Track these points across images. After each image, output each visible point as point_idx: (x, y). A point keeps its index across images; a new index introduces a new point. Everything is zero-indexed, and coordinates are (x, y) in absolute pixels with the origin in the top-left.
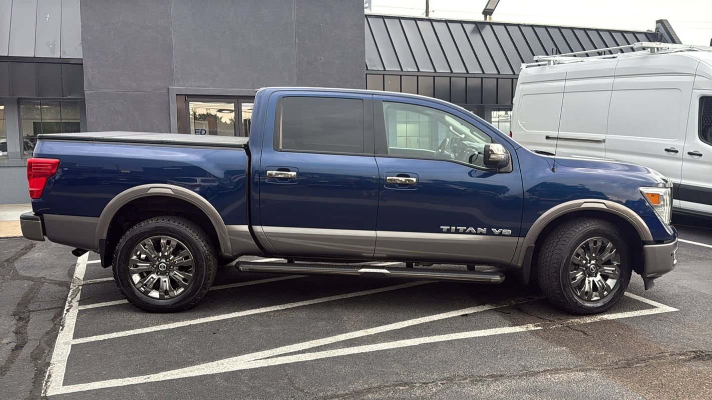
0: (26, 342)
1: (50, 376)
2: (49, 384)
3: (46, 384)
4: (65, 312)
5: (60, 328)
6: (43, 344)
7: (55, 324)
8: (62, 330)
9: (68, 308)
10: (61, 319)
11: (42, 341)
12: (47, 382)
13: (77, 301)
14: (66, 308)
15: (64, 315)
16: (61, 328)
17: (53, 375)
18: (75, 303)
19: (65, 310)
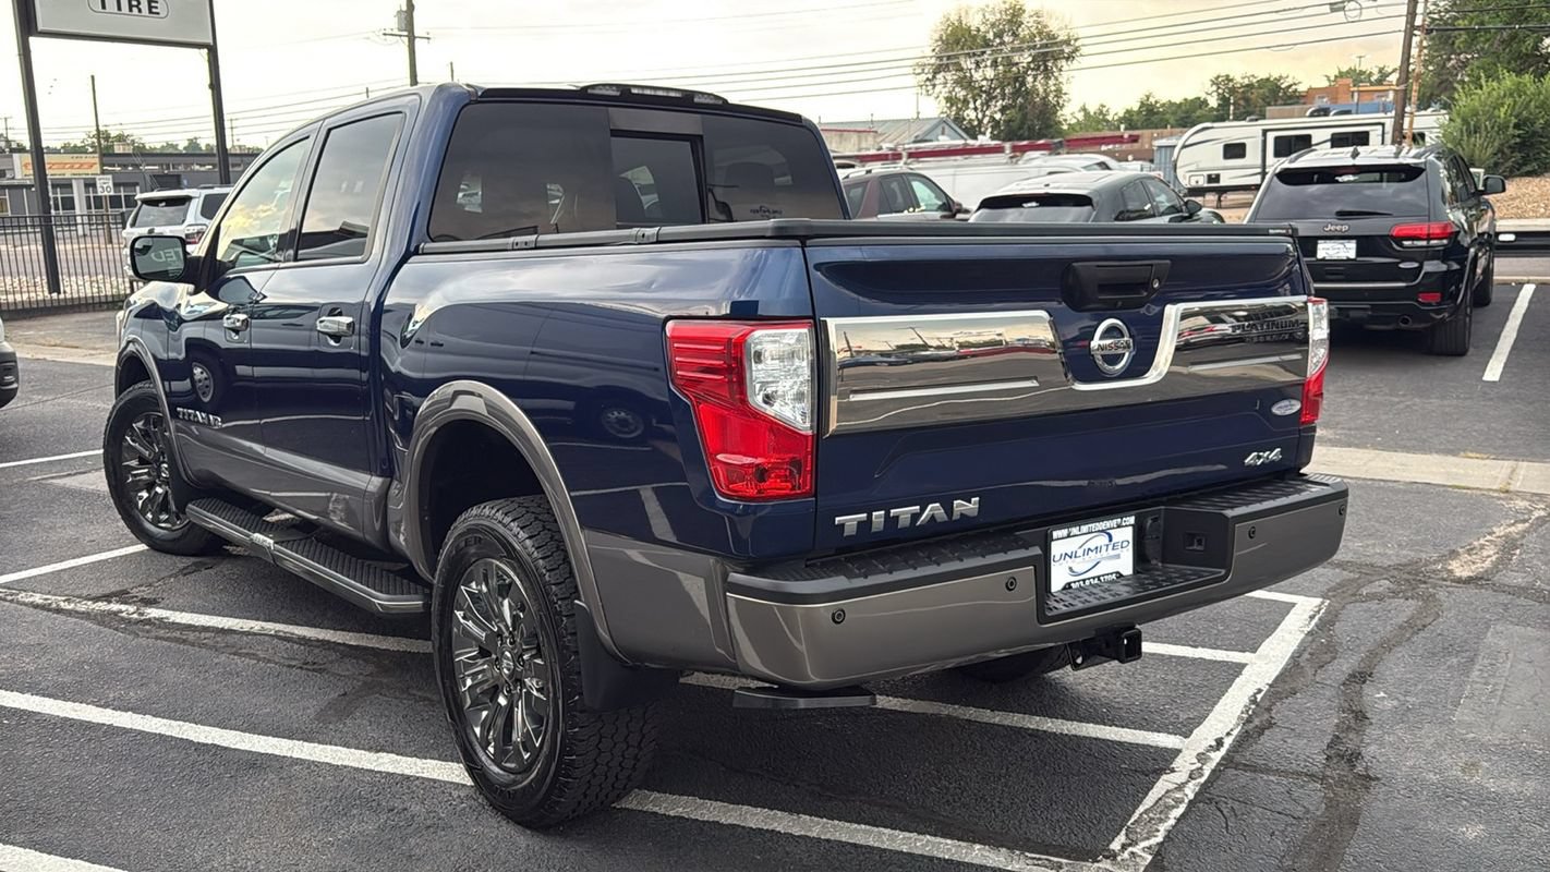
0: (1344, 684)
1: (1312, 617)
2: (1316, 609)
3: (1320, 610)
4: (1228, 742)
5: (1262, 698)
6: (1310, 672)
7: (1269, 710)
8: (1260, 691)
9: (1212, 755)
10: (1249, 721)
11: (1311, 677)
12: (1318, 612)
13: (1173, 771)
14: (1217, 756)
15: (1235, 733)
16: (1259, 697)
17: (1306, 616)
18: (1184, 764)
19: (1223, 751)
